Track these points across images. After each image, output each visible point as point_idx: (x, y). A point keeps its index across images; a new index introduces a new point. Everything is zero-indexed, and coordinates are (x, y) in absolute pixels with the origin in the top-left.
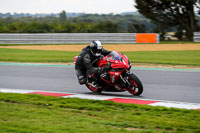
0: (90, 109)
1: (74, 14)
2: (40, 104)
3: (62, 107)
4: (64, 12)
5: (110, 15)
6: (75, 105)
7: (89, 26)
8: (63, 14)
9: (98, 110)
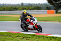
0: (27, 37)
1: (26, 4)
2: (10, 36)
3: (17, 37)
4: (23, 3)
5: (39, 4)
6: (22, 36)
7: (31, 8)
8: (22, 4)
9: (30, 38)
